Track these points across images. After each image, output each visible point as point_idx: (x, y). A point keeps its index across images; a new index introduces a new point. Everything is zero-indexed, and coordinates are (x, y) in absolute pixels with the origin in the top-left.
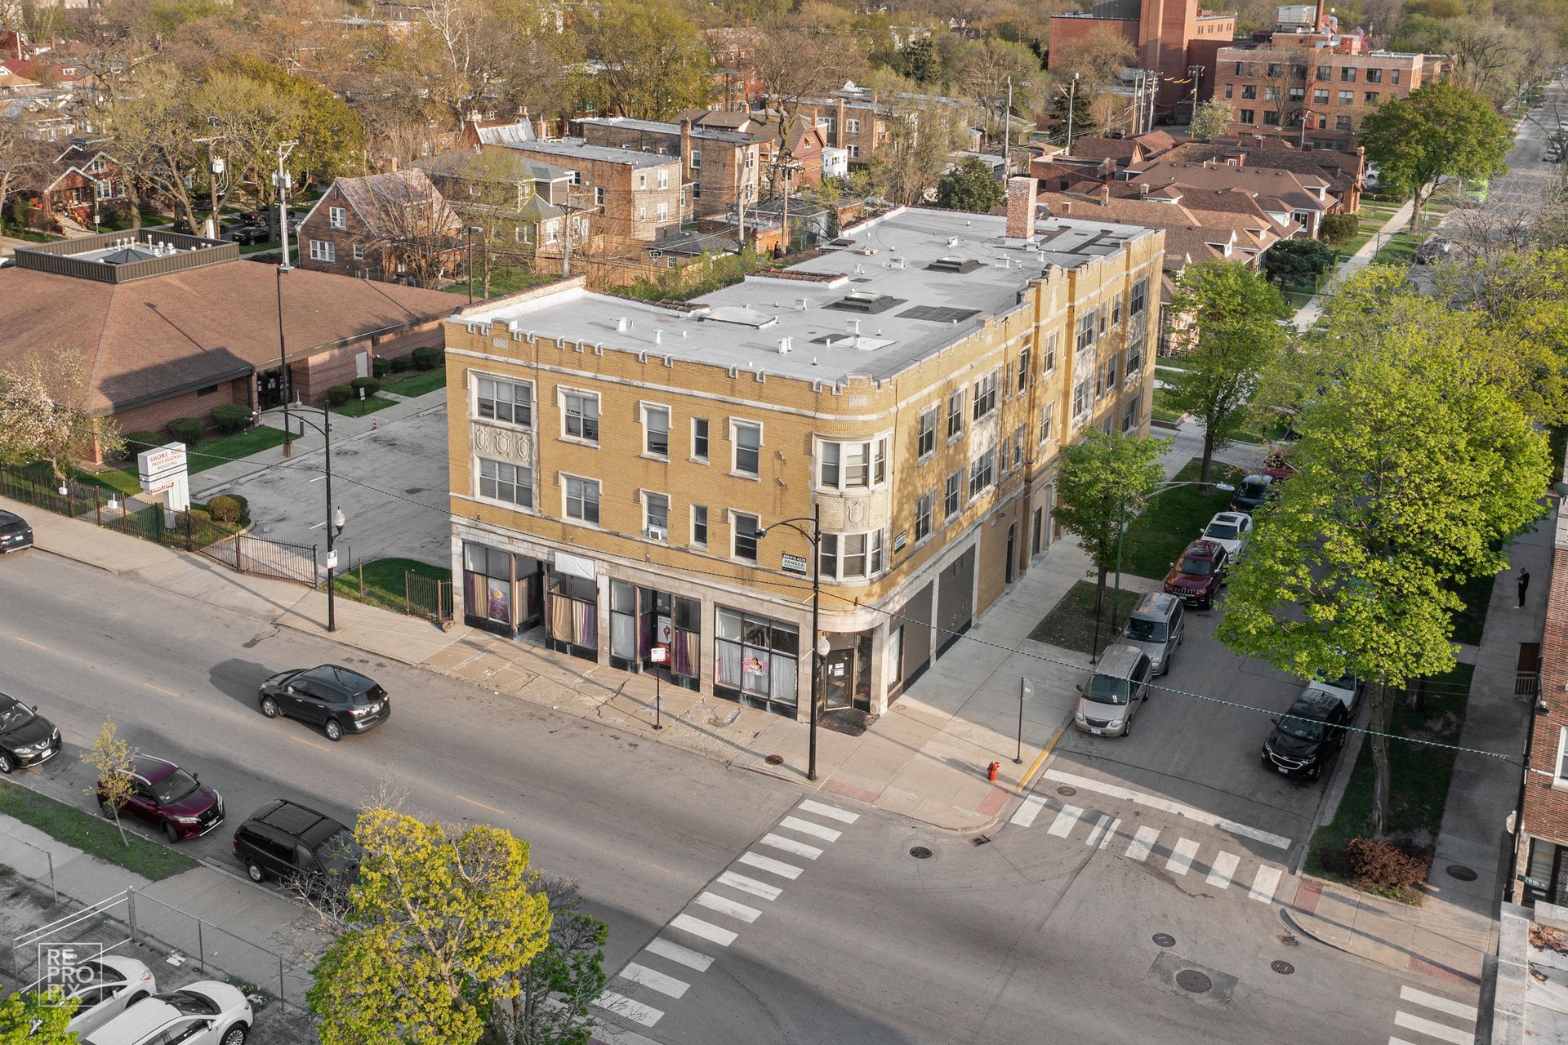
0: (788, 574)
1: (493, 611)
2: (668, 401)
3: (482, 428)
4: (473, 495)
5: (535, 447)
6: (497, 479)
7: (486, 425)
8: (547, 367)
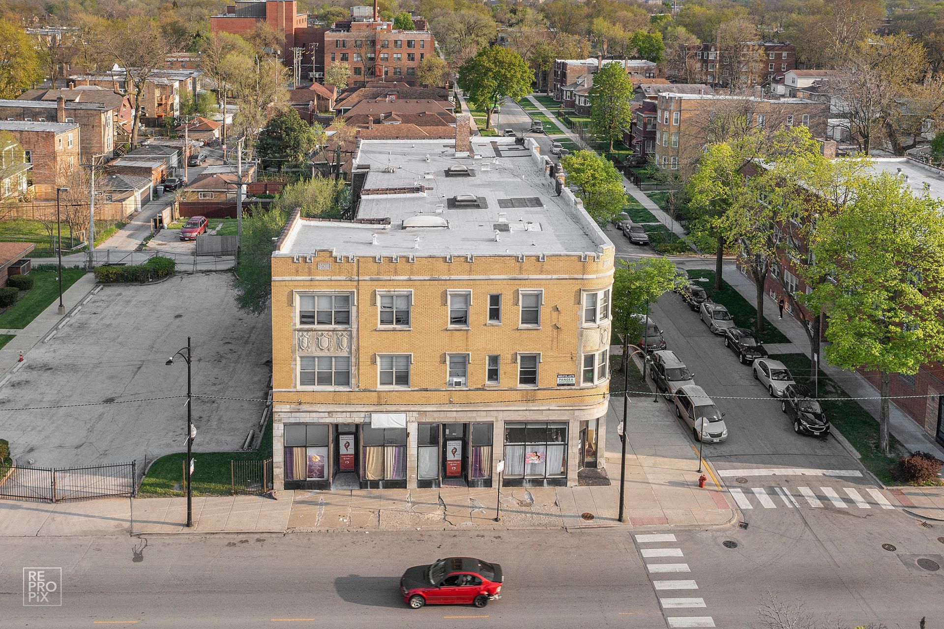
0: (562, 388)
1: (310, 471)
2: (469, 286)
3: (305, 334)
4: (295, 387)
5: (355, 340)
6: (317, 370)
7: (308, 330)
8: (367, 278)
